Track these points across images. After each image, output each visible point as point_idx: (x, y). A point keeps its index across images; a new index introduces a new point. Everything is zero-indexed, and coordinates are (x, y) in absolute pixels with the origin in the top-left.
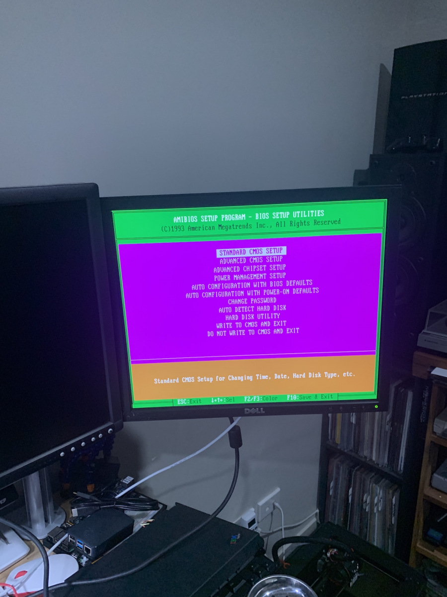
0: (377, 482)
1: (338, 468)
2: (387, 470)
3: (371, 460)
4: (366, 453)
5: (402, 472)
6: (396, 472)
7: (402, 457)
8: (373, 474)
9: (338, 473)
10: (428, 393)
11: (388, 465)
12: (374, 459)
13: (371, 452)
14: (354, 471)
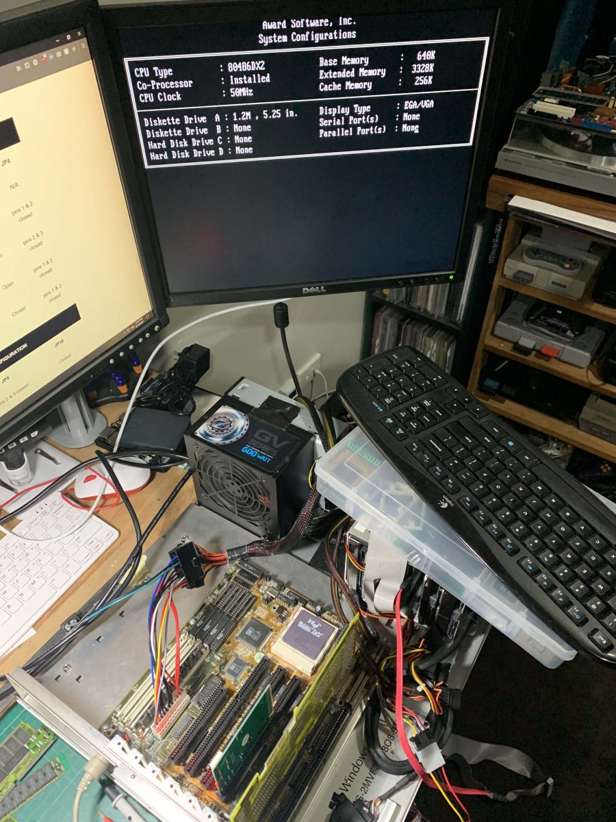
0: (430, 336)
1: (385, 323)
2: (443, 321)
3: (425, 310)
4: (419, 303)
5: (460, 322)
6: (455, 323)
7: (462, 306)
8: (427, 326)
9: (385, 328)
10: (501, 228)
11: (445, 315)
12: (429, 309)
13: (427, 302)
14: (404, 325)
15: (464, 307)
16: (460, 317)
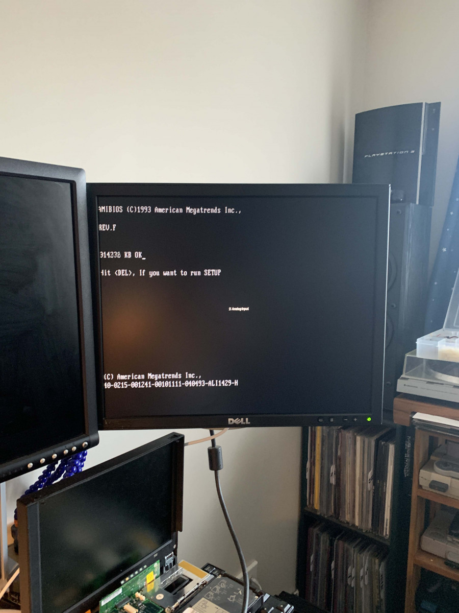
1: (318, 538)
2: (371, 535)
3: (354, 525)
4: (348, 518)
5: (388, 537)
6: (382, 538)
9: (318, 544)
10: (410, 444)
11: (372, 530)
12: (357, 524)
13: (354, 516)
14: (336, 541)
15: (388, 521)
16: (386, 532)
